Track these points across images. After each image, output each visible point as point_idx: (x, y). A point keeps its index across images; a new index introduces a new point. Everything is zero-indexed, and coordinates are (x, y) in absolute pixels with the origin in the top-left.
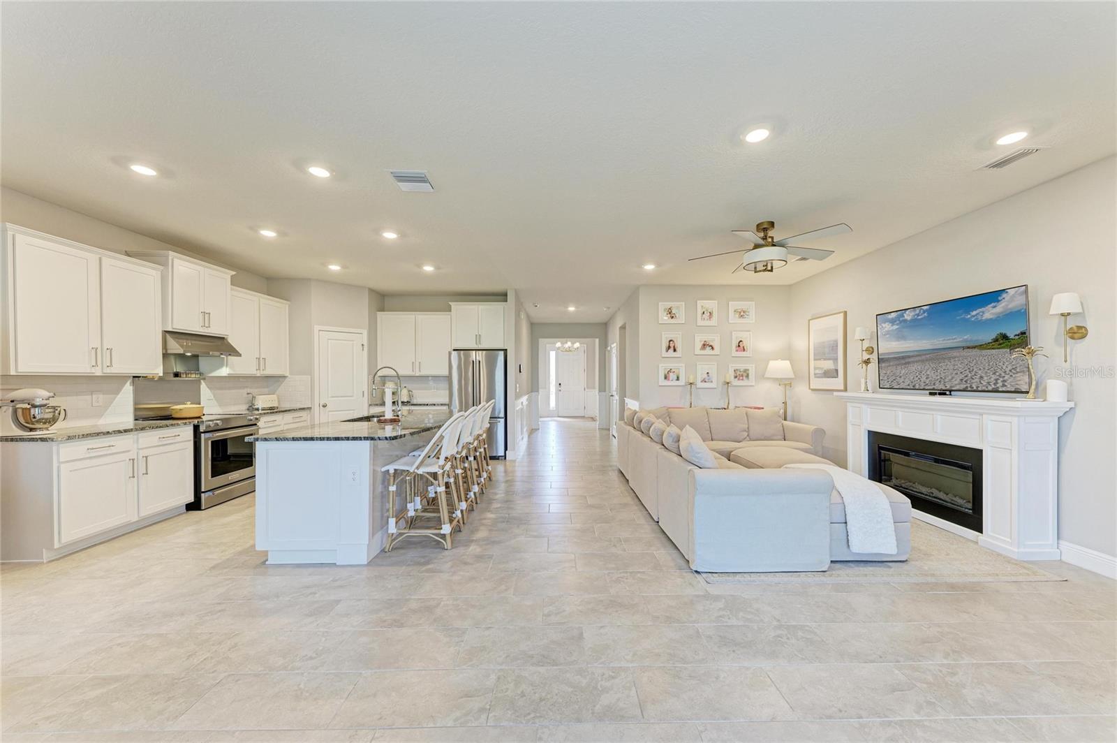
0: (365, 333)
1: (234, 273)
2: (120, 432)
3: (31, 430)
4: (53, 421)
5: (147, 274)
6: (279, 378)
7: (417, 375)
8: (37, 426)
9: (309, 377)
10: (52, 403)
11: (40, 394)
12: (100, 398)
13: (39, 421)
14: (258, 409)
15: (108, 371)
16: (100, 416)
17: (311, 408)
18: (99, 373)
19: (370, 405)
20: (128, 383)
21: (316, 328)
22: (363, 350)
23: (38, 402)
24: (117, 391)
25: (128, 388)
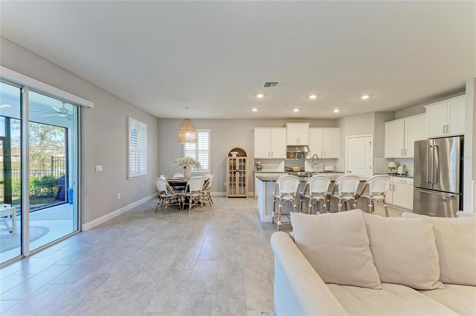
0: (372, 136)
1: (310, 123)
2: (268, 173)
3: (258, 170)
4: (261, 169)
5: (282, 130)
6: (335, 160)
7: (405, 158)
8: (259, 170)
9: (344, 159)
10: (262, 165)
11: (259, 163)
12: (276, 164)
13: (259, 169)
14: (325, 171)
15: (272, 157)
16: (276, 169)
17: (344, 172)
18: (270, 158)
19: (375, 174)
20: (283, 161)
21: (347, 137)
22: (371, 145)
23: (259, 165)
24: (280, 163)
25: (283, 162)
